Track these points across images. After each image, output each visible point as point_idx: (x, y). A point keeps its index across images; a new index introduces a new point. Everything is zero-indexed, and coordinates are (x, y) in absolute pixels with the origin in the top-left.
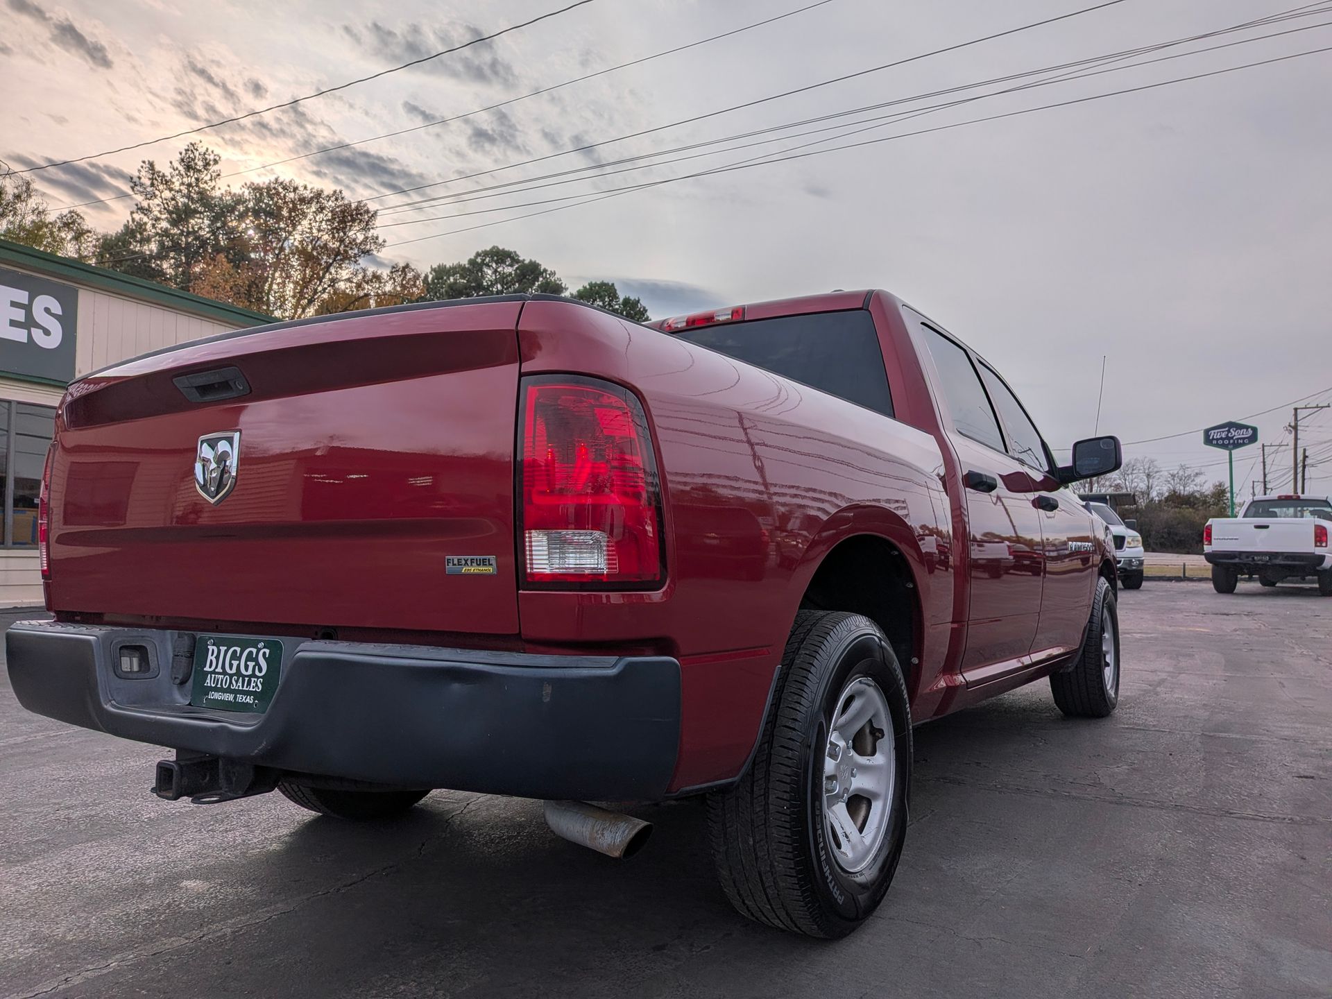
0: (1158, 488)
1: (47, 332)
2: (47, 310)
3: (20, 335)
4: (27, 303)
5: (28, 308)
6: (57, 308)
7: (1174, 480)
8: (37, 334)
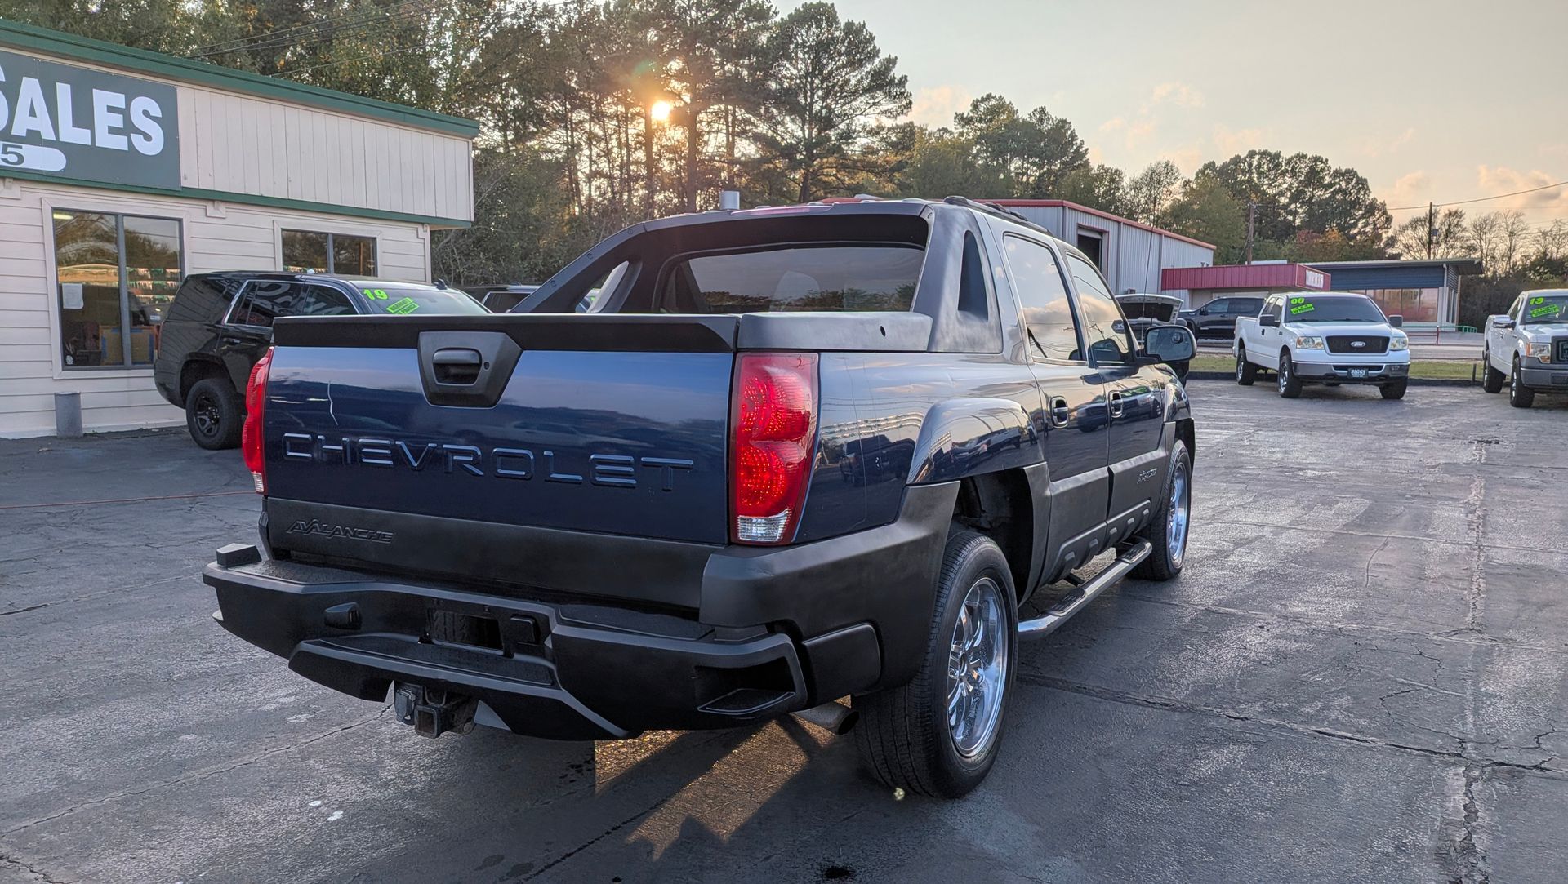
0: (1522, 250)
1: (148, 138)
2: (146, 113)
3: (119, 143)
4: (124, 107)
5: (125, 112)
6: (156, 111)
7: (1545, 239)
8: (137, 140)
